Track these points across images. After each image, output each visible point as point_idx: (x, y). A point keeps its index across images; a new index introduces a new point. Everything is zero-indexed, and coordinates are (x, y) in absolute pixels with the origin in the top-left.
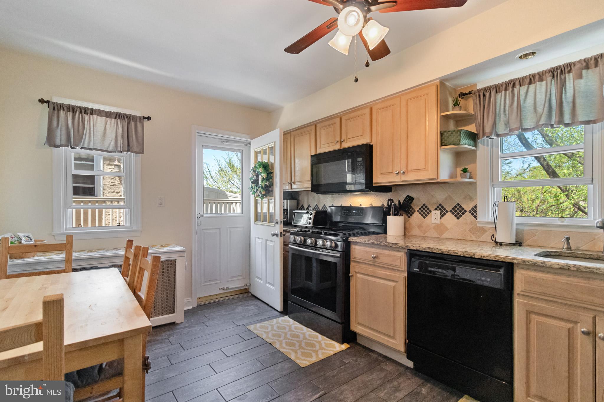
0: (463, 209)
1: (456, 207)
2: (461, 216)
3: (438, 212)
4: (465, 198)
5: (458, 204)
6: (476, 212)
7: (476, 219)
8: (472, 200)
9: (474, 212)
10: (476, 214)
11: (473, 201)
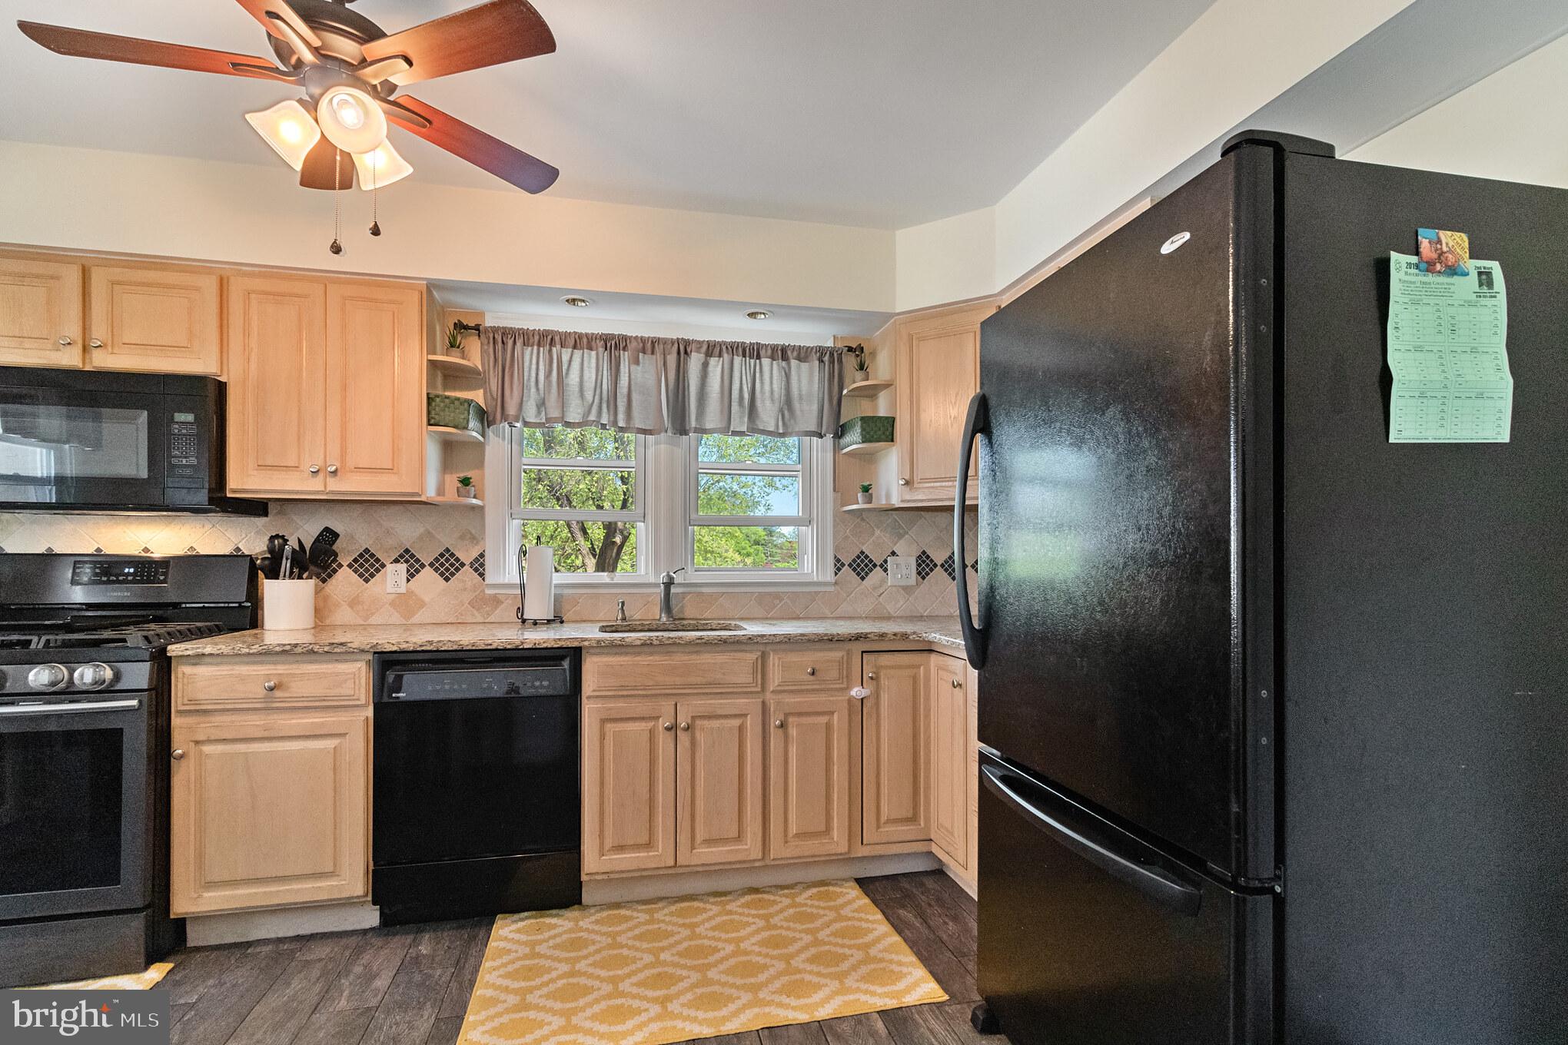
0: (457, 560)
1: (442, 555)
2: (453, 574)
3: (402, 567)
4: (462, 538)
5: (448, 550)
6: (482, 565)
7: (484, 579)
8: (475, 542)
9: (479, 566)
10: (484, 570)
11: (477, 542)
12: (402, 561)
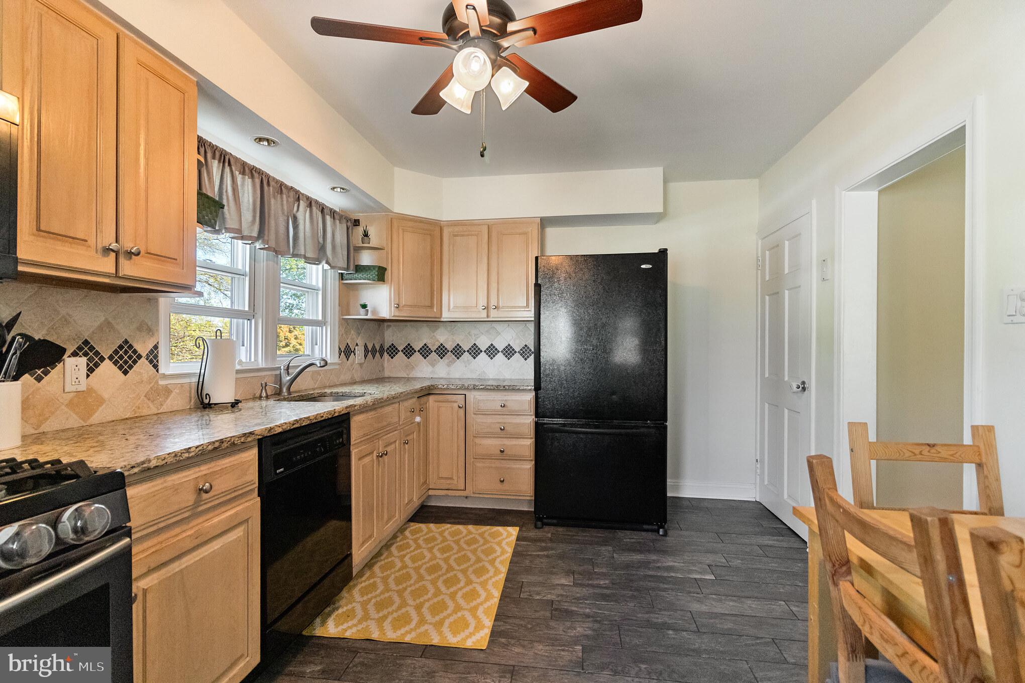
0: (135, 352)
1: (121, 347)
2: (131, 367)
3: (82, 361)
4: (139, 329)
5: (126, 342)
6: (156, 357)
7: (157, 371)
8: (151, 333)
9: (153, 359)
10: (157, 361)
11: (153, 334)
12: (81, 354)
